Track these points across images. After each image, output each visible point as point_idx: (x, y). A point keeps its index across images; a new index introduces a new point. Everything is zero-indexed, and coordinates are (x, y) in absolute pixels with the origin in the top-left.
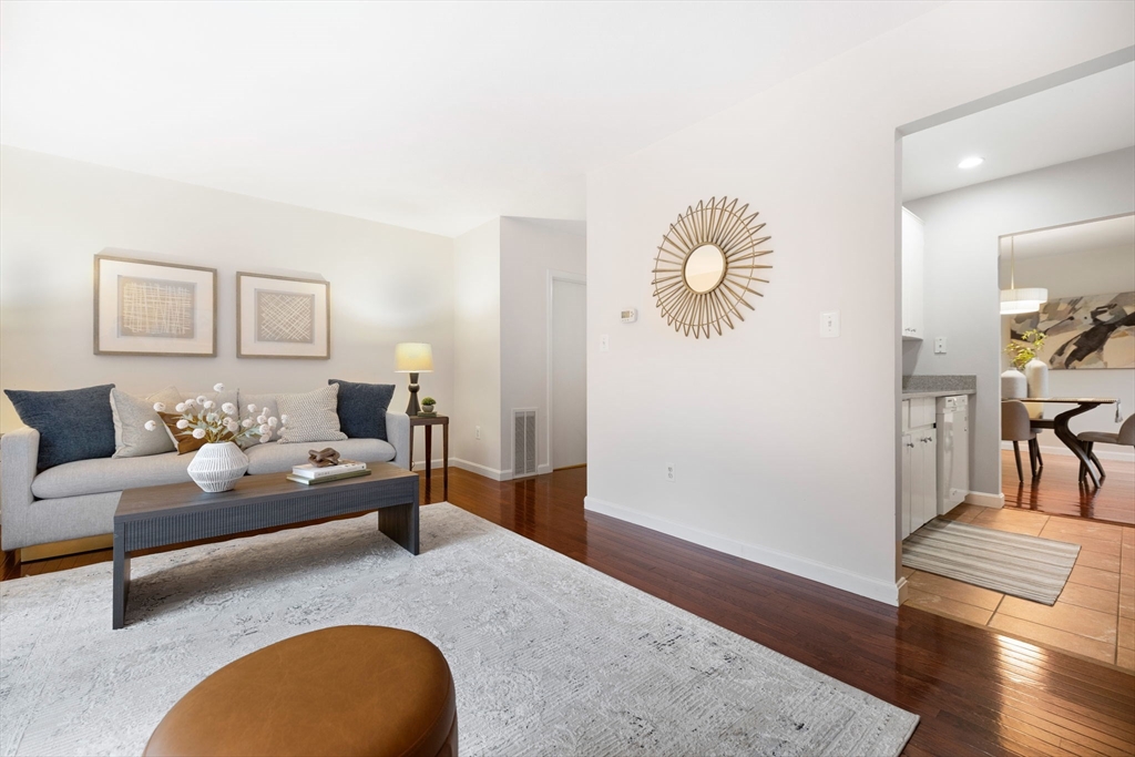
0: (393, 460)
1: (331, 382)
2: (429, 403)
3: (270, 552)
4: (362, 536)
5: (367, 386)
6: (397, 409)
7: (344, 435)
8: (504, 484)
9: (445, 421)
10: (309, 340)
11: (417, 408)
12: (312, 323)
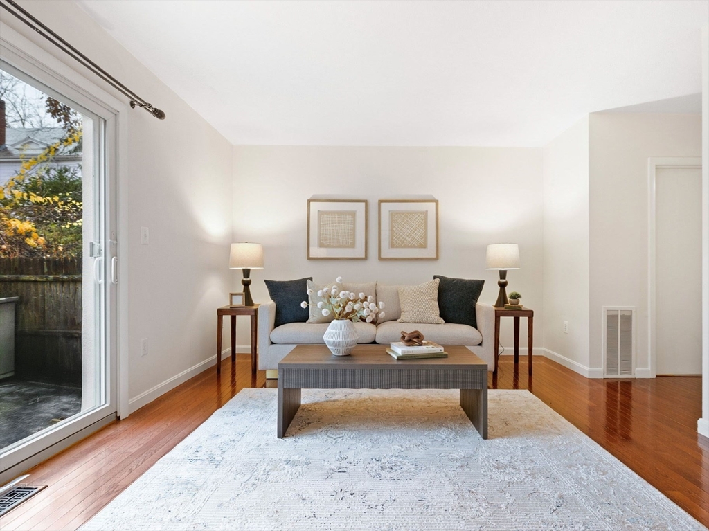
0: (480, 345)
1: (435, 277)
2: (516, 297)
3: (380, 404)
4: (446, 407)
5: (461, 281)
6: (486, 301)
7: (442, 320)
8: (593, 381)
9: (530, 315)
10: (423, 246)
11: (505, 301)
12: (426, 232)
